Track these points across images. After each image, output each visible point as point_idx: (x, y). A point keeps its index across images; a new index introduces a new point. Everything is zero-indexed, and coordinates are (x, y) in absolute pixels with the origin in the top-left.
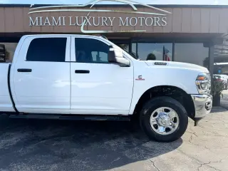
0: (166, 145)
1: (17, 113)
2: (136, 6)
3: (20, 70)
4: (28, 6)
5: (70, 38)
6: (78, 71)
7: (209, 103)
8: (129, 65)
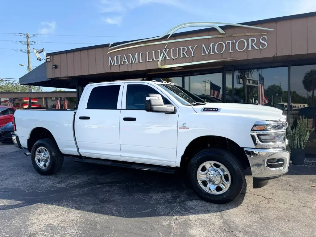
0: (214, 206)
1: (80, 157)
2: (222, 28)
3: (81, 118)
4: (107, 45)
5: (124, 85)
6: (125, 119)
7: (279, 160)
8: (174, 112)
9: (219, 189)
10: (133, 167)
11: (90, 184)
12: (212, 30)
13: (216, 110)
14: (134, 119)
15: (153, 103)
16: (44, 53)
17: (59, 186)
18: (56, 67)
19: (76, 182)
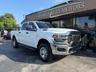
6: (26, 33)
9: (45, 57)
12: (65, 3)
13: (46, 30)
14: (28, 33)
18: (27, 19)
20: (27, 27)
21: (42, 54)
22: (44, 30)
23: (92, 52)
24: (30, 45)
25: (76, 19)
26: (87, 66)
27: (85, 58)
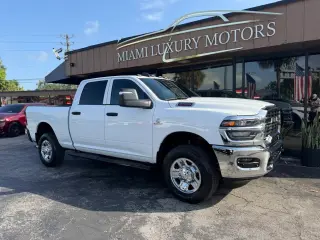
2: (226, 16)
3: (74, 113)
4: (115, 42)
5: (110, 80)
6: (109, 114)
7: (254, 159)
8: (151, 107)
9: (191, 188)
10: (115, 162)
11: (83, 176)
12: (216, 19)
13: (190, 105)
14: (116, 115)
15: (126, 98)
16: (63, 52)
17: (54, 177)
18: (73, 65)
19: (72, 174)
20: (122, 95)
21: (178, 181)
22: (180, 105)
23: (295, 162)
24: (129, 153)
25: (244, 67)
26: (309, 202)
27: (293, 183)
